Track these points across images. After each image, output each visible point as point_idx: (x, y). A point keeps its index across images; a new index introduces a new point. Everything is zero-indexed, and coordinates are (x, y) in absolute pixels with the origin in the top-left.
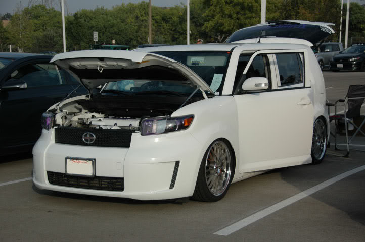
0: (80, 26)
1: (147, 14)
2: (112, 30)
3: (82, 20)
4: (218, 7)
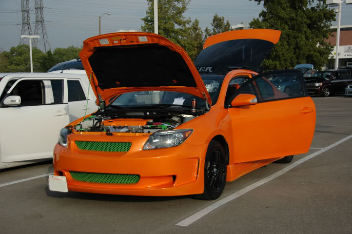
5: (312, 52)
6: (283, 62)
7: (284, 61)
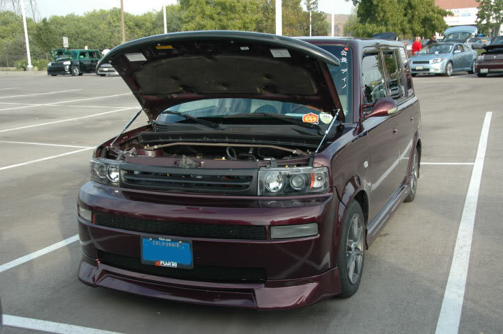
0: (51, 32)
1: (119, 20)
2: (84, 36)
3: (53, 27)
4: (197, 7)
5: (431, 13)
6: (390, 27)
7: (392, 25)
